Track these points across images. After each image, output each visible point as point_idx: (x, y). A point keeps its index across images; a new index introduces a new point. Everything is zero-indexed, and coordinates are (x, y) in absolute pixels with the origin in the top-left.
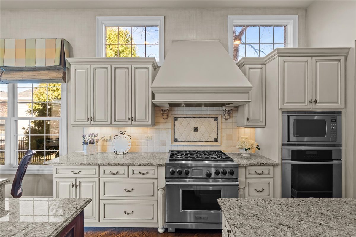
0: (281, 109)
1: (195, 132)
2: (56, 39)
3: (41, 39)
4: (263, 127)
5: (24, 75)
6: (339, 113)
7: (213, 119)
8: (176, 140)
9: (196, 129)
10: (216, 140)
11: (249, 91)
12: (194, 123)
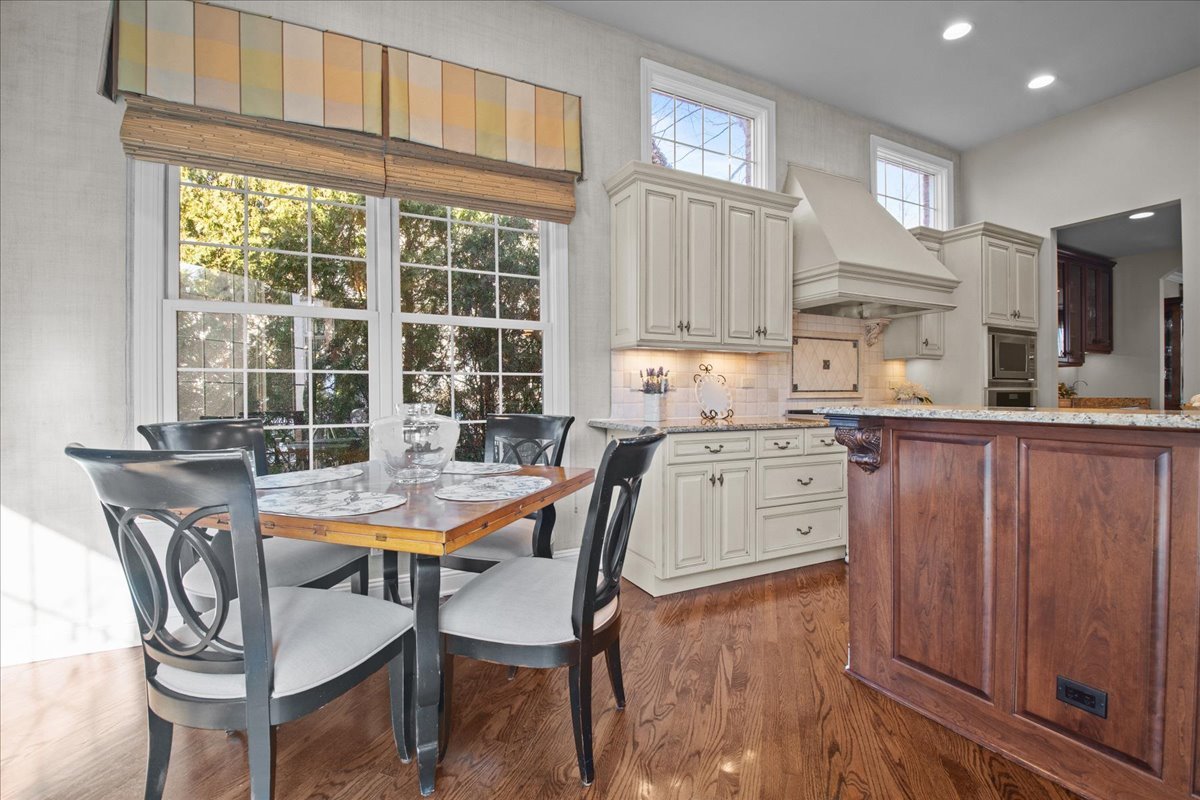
0: (986, 324)
1: (826, 371)
2: (565, 93)
3: (522, 81)
4: (936, 358)
5: (464, 180)
6: (1034, 334)
7: (851, 344)
8: (795, 388)
9: (826, 365)
10: (855, 388)
11: (952, 288)
12: (823, 350)
